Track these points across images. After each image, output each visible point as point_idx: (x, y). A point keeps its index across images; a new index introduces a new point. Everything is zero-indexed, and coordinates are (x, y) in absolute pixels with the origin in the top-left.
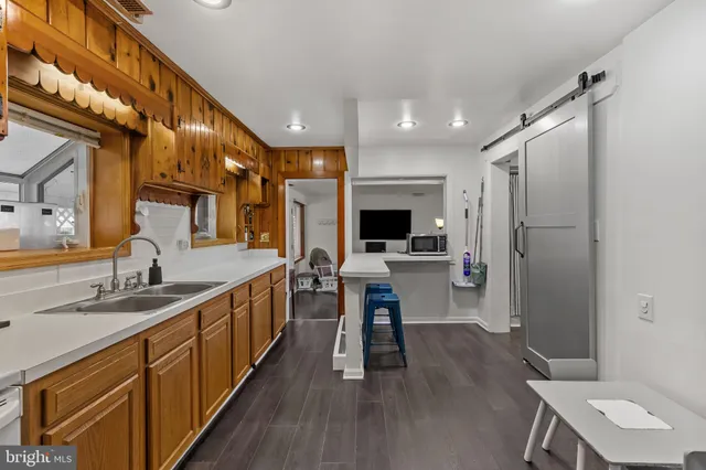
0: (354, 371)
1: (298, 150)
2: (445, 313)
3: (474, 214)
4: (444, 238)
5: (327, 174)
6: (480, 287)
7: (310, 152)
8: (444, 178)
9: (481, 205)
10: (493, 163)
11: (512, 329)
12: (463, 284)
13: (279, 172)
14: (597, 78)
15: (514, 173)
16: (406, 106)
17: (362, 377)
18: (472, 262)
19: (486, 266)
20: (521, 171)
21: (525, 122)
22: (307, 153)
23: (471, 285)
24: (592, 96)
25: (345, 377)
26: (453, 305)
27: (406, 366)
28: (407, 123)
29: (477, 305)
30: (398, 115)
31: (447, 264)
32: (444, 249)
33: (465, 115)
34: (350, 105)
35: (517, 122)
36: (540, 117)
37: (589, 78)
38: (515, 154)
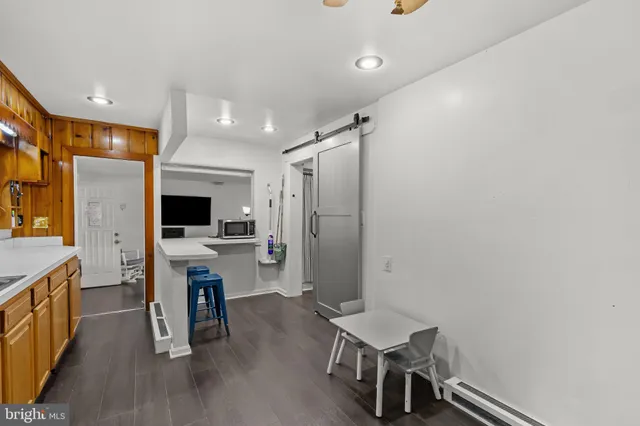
0: (181, 349)
1: (93, 125)
2: (252, 287)
3: (277, 203)
4: (253, 223)
5: (132, 156)
6: (280, 263)
7: (109, 128)
8: (251, 172)
9: (282, 196)
10: (293, 165)
11: (304, 292)
12: (267, 262)
13: (63, 146)
14: (365, 120)
15: (308, 173)
16: (226, 106)
17: (190, 352)
18: (275, 243)
19: (286, 246)
20: (315, 173)
21: (318, 138)
22: (105, 129)
23: (274, 262)
24: (361, 130)
25: (172, 356)
26: (258, 278)
27: (228, 334)
28: (226, 120)
29: (277, 277)
30: (219, 113)
31: (253, 246)
32: (253, 232)
33: (274, 123)
34: (178, 95)
35: (312, 137)
36: (327, 137)
37: (360, 118)
38: (311, 160)
